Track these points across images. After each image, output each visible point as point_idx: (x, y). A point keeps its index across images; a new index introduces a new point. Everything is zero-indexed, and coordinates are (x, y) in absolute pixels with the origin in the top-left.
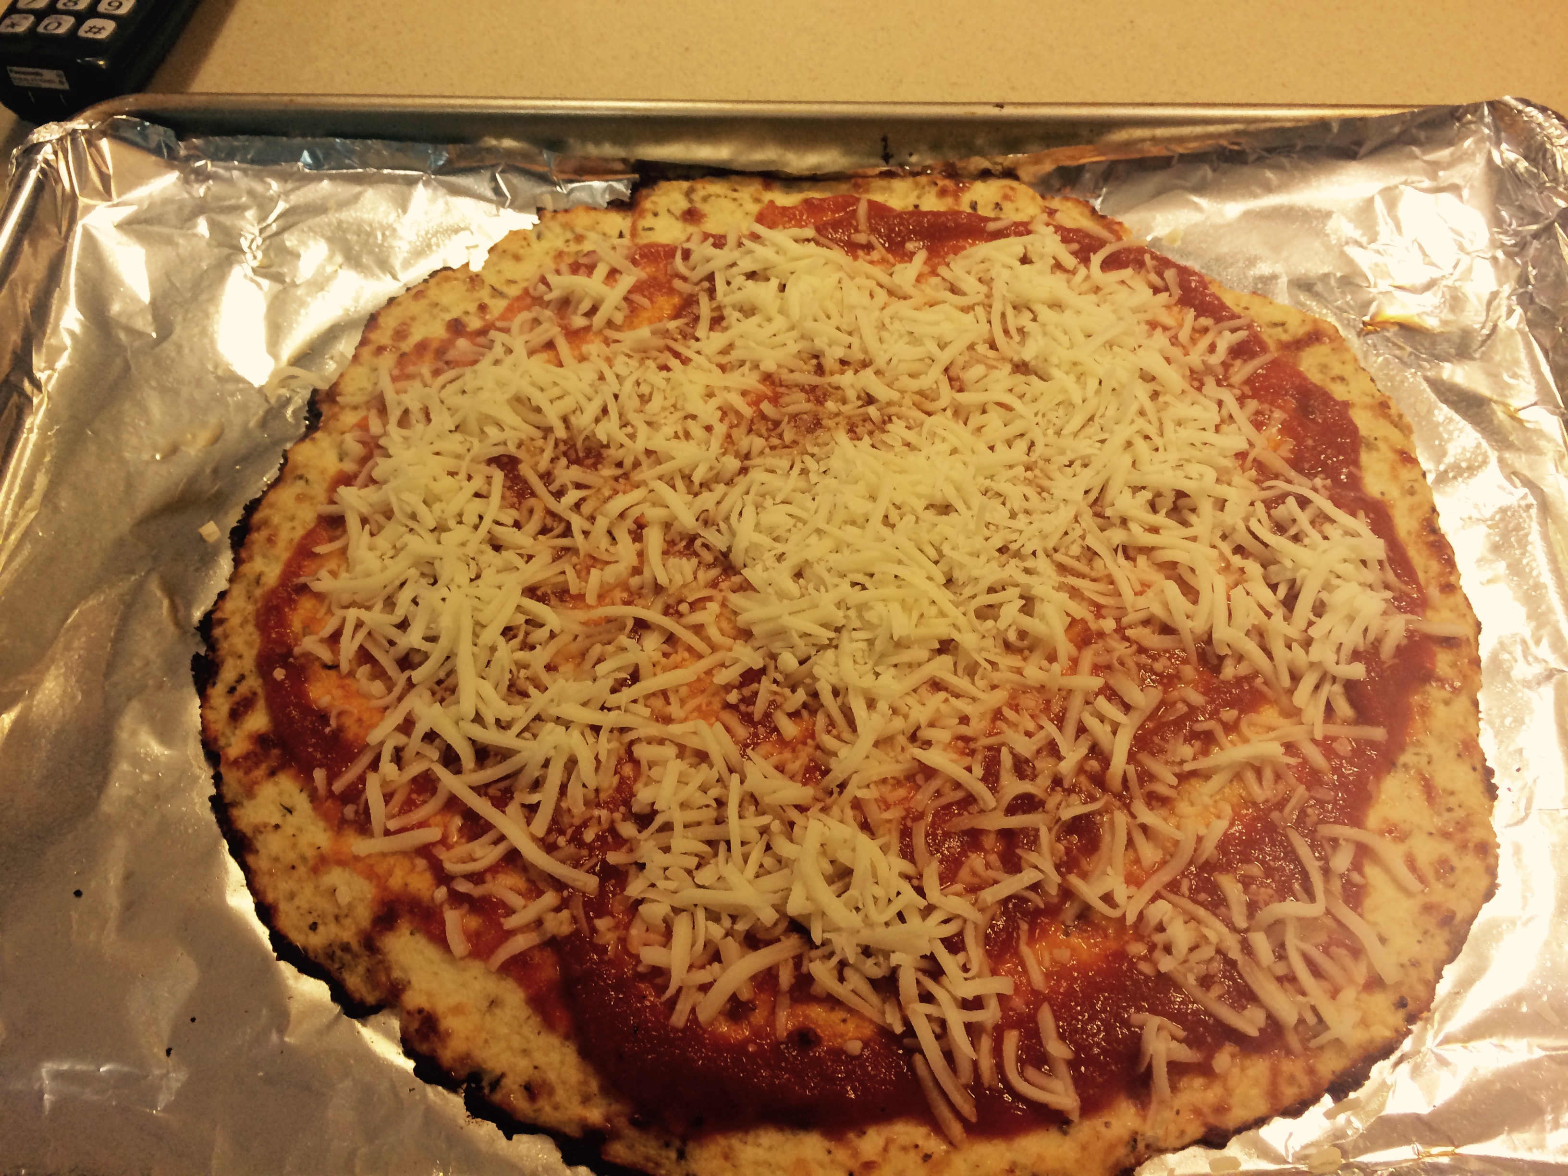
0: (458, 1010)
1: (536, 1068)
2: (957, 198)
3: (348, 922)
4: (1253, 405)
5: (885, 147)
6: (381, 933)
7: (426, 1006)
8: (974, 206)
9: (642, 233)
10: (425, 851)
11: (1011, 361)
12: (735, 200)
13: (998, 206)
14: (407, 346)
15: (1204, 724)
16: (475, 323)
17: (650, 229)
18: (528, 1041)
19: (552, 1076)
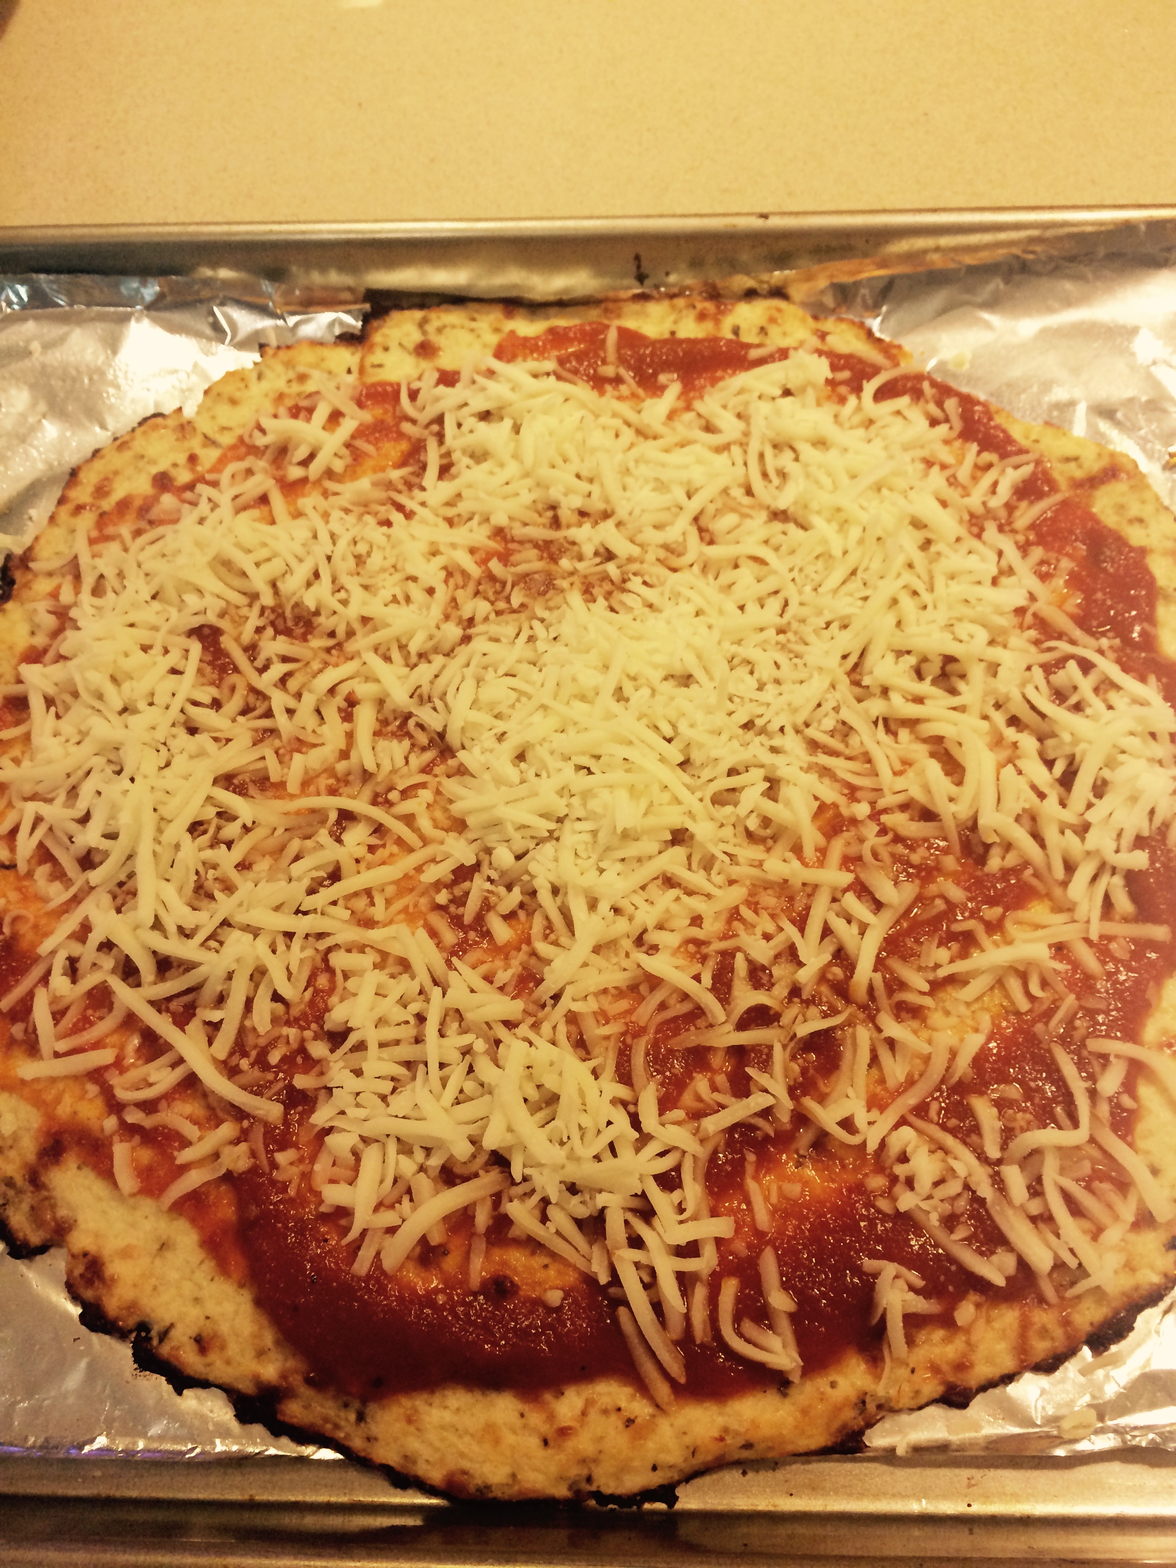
0: (126, 1253)
1: (207, 1318)
2: (717, 322)
3: (12, 1154)
4: (1037, 553)
5: (639, 267)
6: (45, 1167)
7: (92, 1248)
8: (736, 331)
9: (370, 371)
10: (96, 1075)
11: (768, 508)
12: (472, 330)
13: (763, 330)
14: (107, 504)
15: (963, 924)
16: (183, 476)
17: (380, 366)
18: (200, 1287)
19: (224, 1328)
